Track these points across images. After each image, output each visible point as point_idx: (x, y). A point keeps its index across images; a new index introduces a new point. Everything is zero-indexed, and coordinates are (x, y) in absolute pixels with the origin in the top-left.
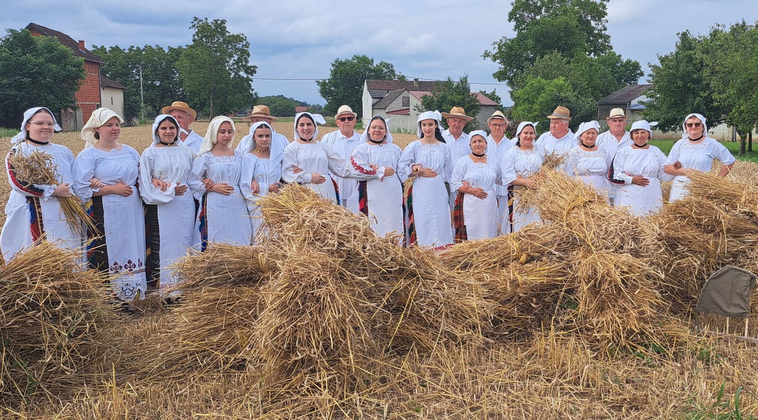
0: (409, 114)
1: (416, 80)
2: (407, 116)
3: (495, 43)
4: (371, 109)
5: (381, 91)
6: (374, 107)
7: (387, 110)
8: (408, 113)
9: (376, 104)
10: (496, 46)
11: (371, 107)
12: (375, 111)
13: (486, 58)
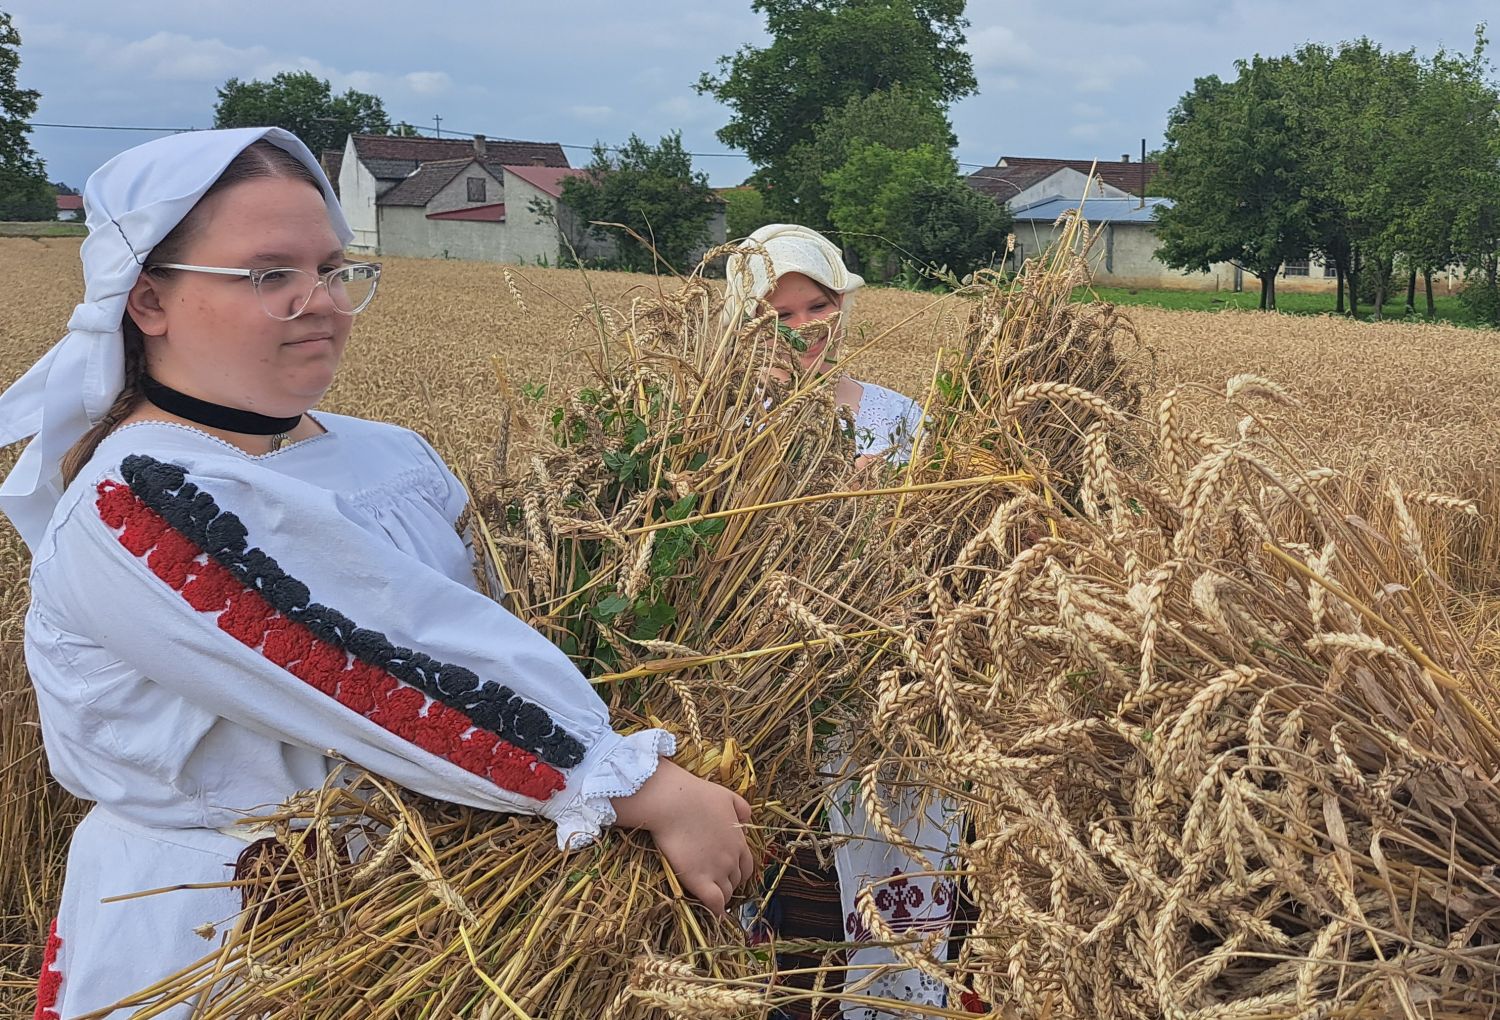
0: (503, 221)
1: (480, 138)
2: (498, 227)
3: (725, 59)
4: (374, 208)
5: (394, 163)
6: (384, 202)
7: (429, 210)
8: (502, 218)
9: (386, 193)
10: (730, 67)
11: (373, 201)
12: (386, 211)
13: (703, 92)
